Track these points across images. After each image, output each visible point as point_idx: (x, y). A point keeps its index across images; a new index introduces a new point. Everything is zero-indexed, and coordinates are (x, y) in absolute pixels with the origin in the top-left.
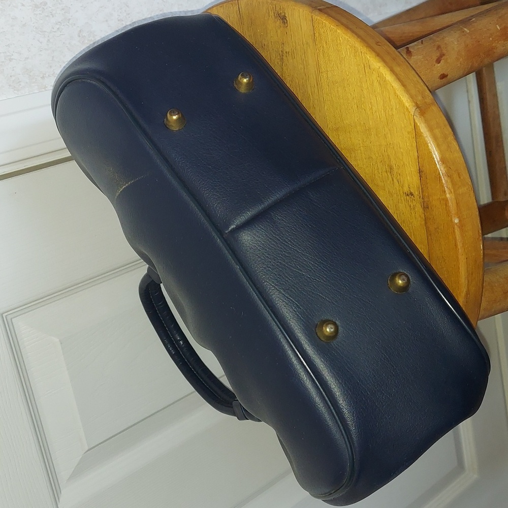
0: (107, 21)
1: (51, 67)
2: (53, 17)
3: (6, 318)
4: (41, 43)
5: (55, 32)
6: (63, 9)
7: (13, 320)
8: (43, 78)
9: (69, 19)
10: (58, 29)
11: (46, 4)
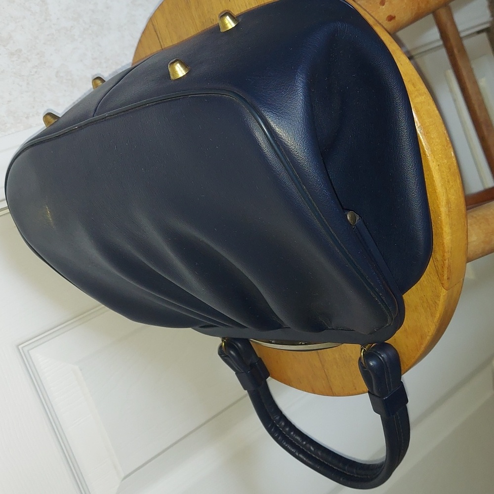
0: (81, 61)
1: (34, 107)
2: (29, 61)
3: (22, 349)
4: (21, 86)
5: (33, 75)
6: (38, 54)
7: (30, 352)
8: (27, 118)
9: (45, 63)
10: (36, 72)
11: (20, 51)
